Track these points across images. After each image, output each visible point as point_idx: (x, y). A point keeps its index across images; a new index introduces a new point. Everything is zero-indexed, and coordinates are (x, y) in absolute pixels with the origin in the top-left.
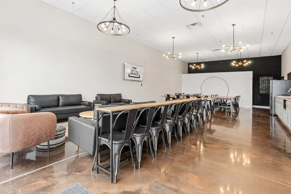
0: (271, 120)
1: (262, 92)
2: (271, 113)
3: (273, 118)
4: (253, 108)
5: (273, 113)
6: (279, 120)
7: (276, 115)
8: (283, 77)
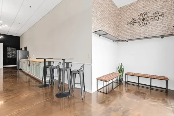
0: (18, 72)
1: (9, 57)
2: (18, 68)
3: (19, 71)
4: (4, 68)
5: (19, 68)
6: (23, 72)
7: (21, 69)
8: (22, 49)
